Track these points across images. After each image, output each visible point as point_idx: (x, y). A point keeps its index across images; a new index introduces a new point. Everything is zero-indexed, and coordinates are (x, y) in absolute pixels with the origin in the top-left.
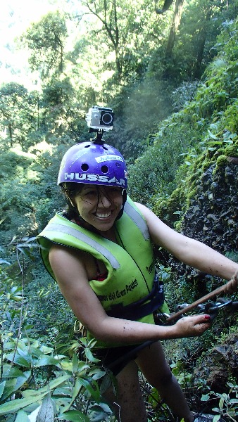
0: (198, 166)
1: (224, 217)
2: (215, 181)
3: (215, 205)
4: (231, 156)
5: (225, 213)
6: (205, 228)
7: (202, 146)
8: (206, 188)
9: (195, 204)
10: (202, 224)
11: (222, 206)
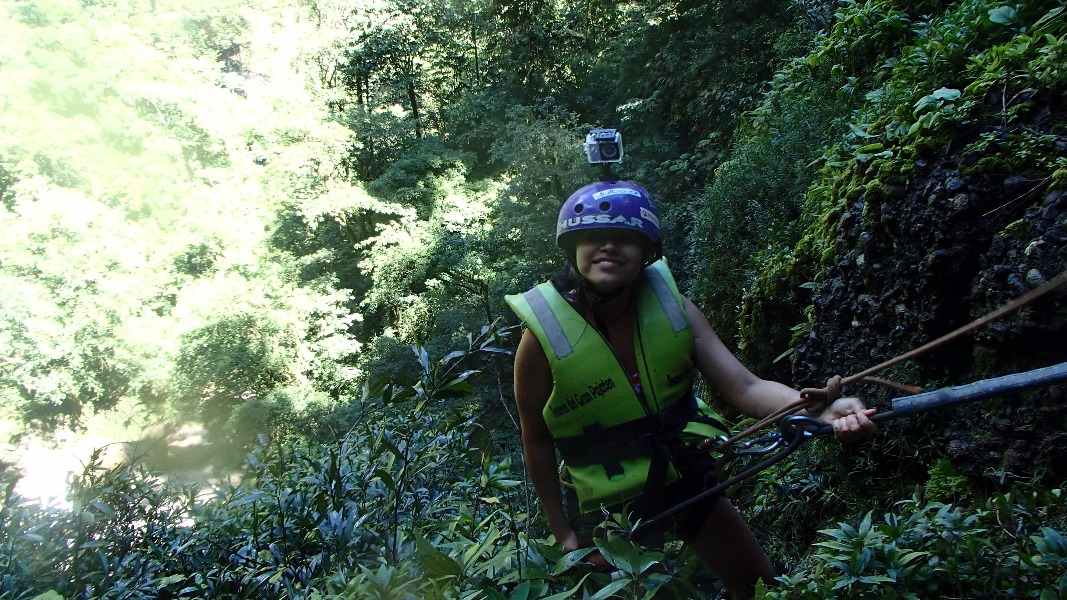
0: (840, 192)
1: (887, 300)
2: (867, 229)
3: (871, 278)
4: (888, 183)
5: (891, 291)
6: (855, 323)
7: (851, 142)
8: (852, 242)
9: (834, 274)
10: (848, 315)
11: (883, 279)
